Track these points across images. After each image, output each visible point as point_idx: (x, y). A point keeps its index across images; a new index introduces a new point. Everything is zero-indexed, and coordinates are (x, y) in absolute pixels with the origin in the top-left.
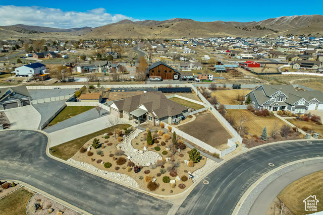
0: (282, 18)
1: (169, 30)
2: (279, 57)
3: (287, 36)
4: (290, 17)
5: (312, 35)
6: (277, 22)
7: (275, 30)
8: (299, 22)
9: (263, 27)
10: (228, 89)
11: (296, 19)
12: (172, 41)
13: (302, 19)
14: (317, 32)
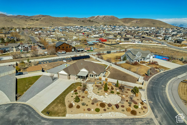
0: (98, 16)
1: (39, 22)
2: (110, 36)
3: (104, 25)
4: (101, 16)
5: (114, 25)
6: (96, 18)
7: (98, 22)
8: (106, 19)
9: (92, 21)
10: (106, 54)
11: (104, 17)
12: (44, 29)
13: (107, 17)
14: (116, 24)
